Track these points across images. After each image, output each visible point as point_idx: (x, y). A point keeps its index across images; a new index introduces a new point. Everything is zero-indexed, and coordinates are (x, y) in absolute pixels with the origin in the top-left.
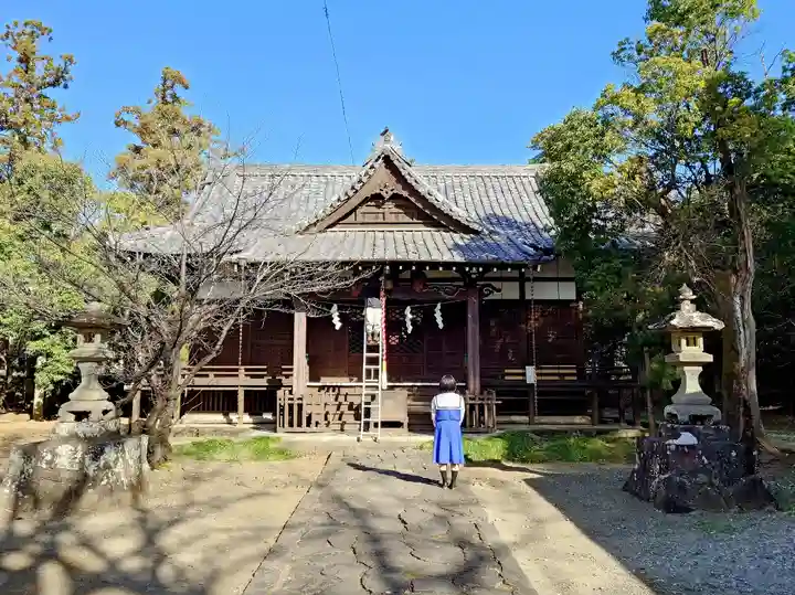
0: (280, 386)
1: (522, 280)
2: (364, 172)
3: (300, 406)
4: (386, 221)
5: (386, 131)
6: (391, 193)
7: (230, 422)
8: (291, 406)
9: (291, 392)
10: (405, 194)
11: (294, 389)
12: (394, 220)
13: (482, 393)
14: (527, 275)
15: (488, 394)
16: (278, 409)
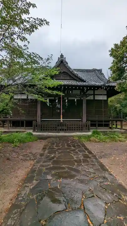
8: (37, 125)
10: (66, 71)
11: (38, 121)
12: (63, 78)
13: (87, 122)
14: (95, 93)
15: (88, 122)
16: (33, 126)
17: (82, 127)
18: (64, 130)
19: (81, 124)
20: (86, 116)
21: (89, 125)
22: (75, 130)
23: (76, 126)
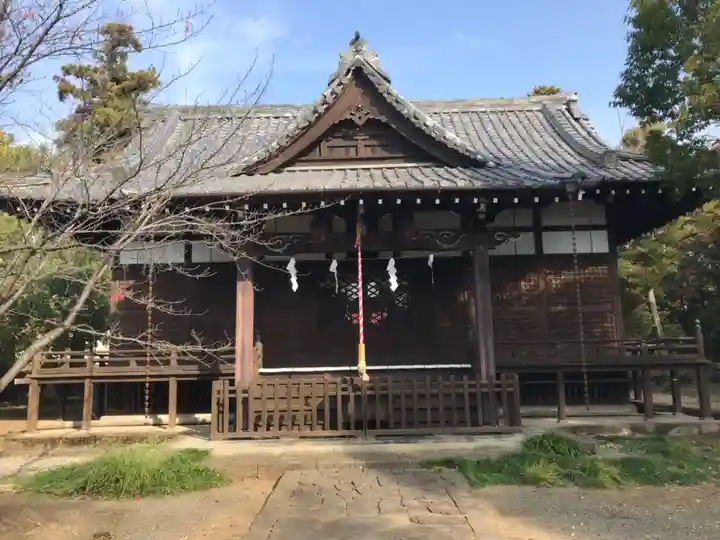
0: (218, 375)
1: (538, 230)
2: (330, 90)
3: (245, 401)
4: (360, 156)
5: (357, 38)
6: (364, 119)
7: (158, 424)
8: (233, 402)
9: (232, 383)
10: (384, 119)
11: (237, 378)
12: (370, 155)
13: (498, 378)
14: (546, 222)
15: (507, 378)
16: (214, 406)
17: (473, 409)
18: (378, 423)
19: (467, 391)
20: (496, 345)
21: (510, 394)
22: (436, 423)
23: (441, 403)
